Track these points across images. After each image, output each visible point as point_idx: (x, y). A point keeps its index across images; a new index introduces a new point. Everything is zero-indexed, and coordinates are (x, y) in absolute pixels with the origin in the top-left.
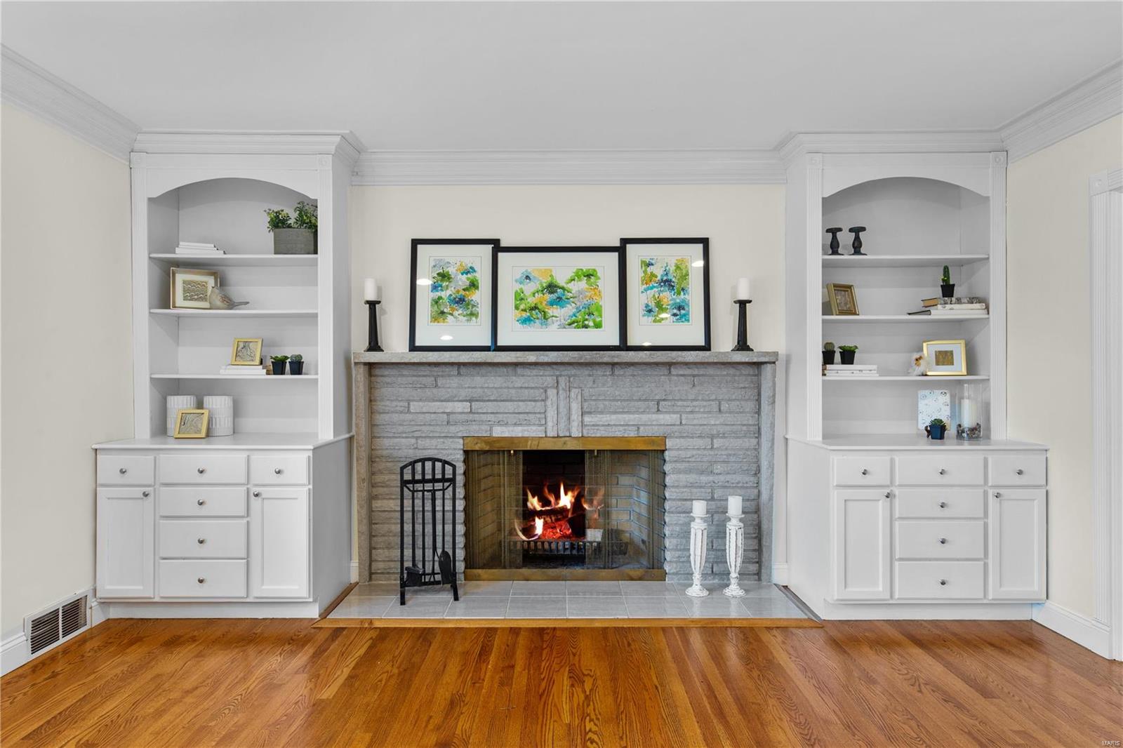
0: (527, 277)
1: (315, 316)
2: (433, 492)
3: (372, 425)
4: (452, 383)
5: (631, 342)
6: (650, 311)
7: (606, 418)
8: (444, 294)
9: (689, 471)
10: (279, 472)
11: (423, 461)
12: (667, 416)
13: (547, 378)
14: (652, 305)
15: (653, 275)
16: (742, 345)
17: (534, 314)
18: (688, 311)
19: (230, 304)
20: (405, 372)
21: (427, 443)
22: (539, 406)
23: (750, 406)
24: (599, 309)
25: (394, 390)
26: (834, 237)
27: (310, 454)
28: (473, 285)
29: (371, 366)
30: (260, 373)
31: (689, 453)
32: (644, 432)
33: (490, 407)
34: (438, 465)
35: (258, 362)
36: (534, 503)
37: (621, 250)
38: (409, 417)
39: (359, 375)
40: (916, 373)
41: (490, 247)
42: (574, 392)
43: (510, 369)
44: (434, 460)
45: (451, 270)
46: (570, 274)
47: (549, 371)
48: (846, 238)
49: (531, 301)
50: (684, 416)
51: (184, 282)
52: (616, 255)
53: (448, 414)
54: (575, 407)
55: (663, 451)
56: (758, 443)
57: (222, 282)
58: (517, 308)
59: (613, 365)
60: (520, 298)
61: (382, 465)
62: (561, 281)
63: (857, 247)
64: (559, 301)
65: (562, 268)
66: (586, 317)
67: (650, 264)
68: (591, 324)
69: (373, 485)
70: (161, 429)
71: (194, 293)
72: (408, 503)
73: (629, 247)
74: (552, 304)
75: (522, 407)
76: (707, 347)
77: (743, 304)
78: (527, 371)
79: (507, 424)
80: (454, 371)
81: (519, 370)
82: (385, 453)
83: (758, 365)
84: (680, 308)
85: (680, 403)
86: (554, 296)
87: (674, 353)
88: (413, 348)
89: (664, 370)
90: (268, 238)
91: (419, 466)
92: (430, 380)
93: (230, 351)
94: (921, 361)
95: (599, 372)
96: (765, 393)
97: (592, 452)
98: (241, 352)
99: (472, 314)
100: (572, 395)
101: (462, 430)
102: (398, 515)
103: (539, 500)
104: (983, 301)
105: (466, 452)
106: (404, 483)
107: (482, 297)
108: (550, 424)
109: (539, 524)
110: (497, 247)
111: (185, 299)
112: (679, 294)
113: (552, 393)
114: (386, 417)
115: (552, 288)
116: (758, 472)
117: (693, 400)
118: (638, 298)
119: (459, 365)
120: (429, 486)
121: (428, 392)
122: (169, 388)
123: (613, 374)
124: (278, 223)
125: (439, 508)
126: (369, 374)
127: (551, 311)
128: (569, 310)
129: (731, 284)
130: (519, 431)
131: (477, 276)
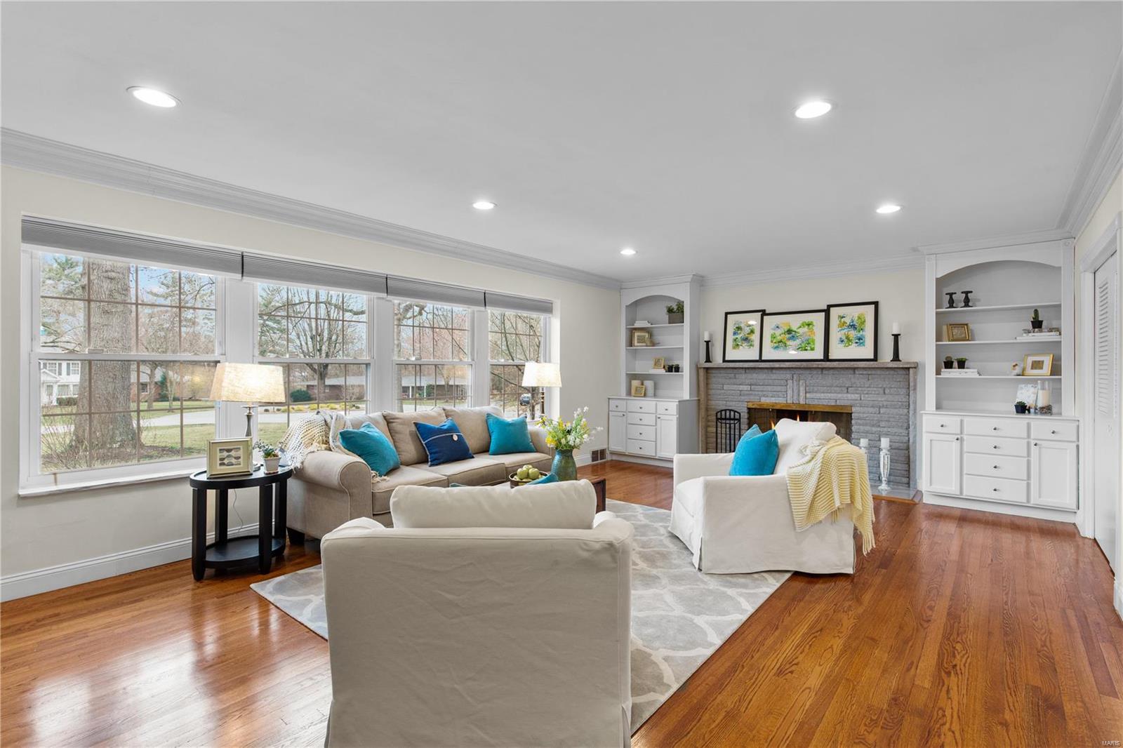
0: (778, 327)
1: (683, 348)
2: (730, 424)
3: (707, 395)
4: (743, 377)
5: (831, 357)
6: (842, 341)
7: (818, 395)
8: (739, 337)
9: (865, 425)
10: (666, 410)
11: (725, 410)
12: (852, 395)
13: (788, 375)
14: (844, 338)
15: (845, 323)
16: (896, 357)
17: (780, 344)
18: (864, 342)
19: (653, 344)
20: (722, 371)
21: (731, 403)
22: (783, 389)
23: (904, 391)
24: (813, 341)
25: (716, 379)
26: (951, 298)
27: (677, 403)
28: (752, 332)
29: (707, 369)
30: (663, 371)
31: (865, 415)
32: (838, 403)
33: (760, 388)
34: (732, 413)
35: (662, 367)
37: (827, 311)
38: (723, 391)
39: (702, 372)
40: (1013, 374)
41: (760, 313)
42: (801, 382)
43: (769, 371)
44: (730, 410)
45: (742, 325)
46: (798, 326)
47: (788, 371)
48: (959, 297)
49: (779, 338)
50: (862, 396)
51: (638, 336)
52: (823, 314)
53: (741, 391)
54: (802, 389)
55: (851, 414)
56: (908, 412)
57: (651, 335)
58: (772, 342)
59: (822, 369)
60: (773, 337)
61: (710, 413)
62: (794, 328)
63: (967, 302)
64: (793, 338)
65: (795, 322)
66: (807, 345)
67: (843, 317)
68: (809, 348)
69: (708, 421)
70: (629, 393)
71: (641, 340)
72: (719, 429)
73: (832, 309)
74: (789, 339)
75: (776, 388)
76: (875, 359)
77: (896, 336)
78: (778, 372)
79: (767, 396)
80: (742, 371)
81: (774, 371)
82: (713, 407)
83: (907, 369)
84: (860, 339)
85: (860, 389)
86: (790, 336)
87: (852, 363)
88: (724, 361)
89: (851, 372)
90: (667, 317)
91: (723, 413)
92: (733, 375)
93: (652, 363)
94: (1016, 367)
95: (813, 372)
96: (912, 384)
97: (812, 412)
98: (657, 364)
99: (751, 345)
100: (801, 384)
101: (746, 399)
102: (715, 434)
104: (1058, 330)
105: (749, 409)
106: (717, 419)
107: (755, 338)
108: (789, 397)
110: (764, 313)
111: (638, 342)
112: (859, 332)
113: (790, 382)
114: (713, 391)
115: (789, 331)
116: (908, 428)
117: (868, 387)
118: (835, 334)
119: (746, 368)
120: (728, 422)
121: (732, 381)
122: (632, 377)
123: (822, 373)
124: (670, 311)
125: (732, 432)
126: (706, 373)
127: (788, 343)
128: (798, 342)
129: (890, 326)
130: (773, 400)
131: (754, 327)
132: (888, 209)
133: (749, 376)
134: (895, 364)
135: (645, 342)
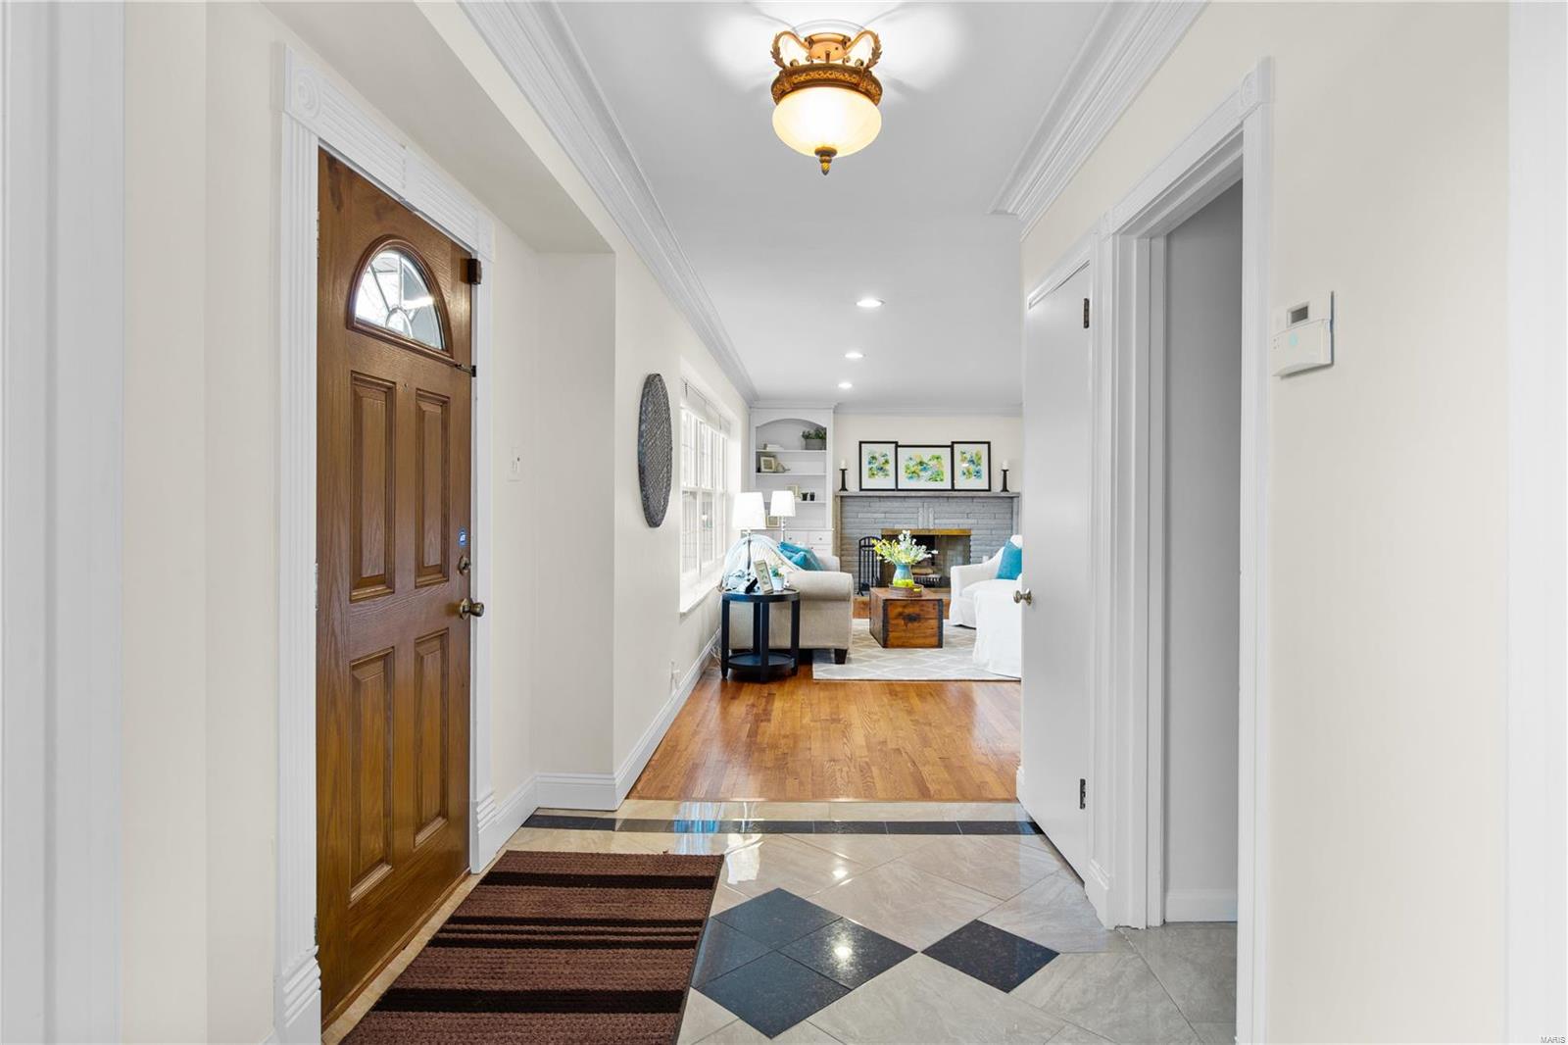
0: (911, 458)
1: (825, 476)
3: (842, 523)
4: (877, 505)
5: (956, 488)
6: (964, 474)
7: (945, 521)
8: (874, 466)
9: (980, 545)
10: (820, 539)
12: (972, 520)
13: (919, 503)
14: (965, 471)
15: (966, 458)
16: (1005, 489)
17: (913, 475)
18: (981, 474)
19: (784, 470)
20: (856, 500)
21: (864, 531)
22: (915, 516)
23: (1008, 516)
24: (942, 473)
25: (851, 508)
28: (887, 462)
29: (842, 497)
30: (799, 499)
31: (981, 537)
32: (961, 527)
33: (893, 516)
37: (952, 447)
38: (857, 520)
39: (838, 501)
41: (894, 445)
42: (931, 509)
43: (902, 499)
45: (877, 455)
46: (929, 458)
47: (919, 500)
49: (913, 469)
50: (979, 520)
51: (765, 461)
52: (949, 449)
53: (874, 519)
54: (931, 516)
55: (969, 536)
58: (906, 472)
59: (948, 497)
60: (907, 468)
62: (925, 460)
64: (925, 469)
65: (926, 455)
66: (937, 476)
67: (964, 453)
68: (939, 479)
69: (842, 550)
71: (767, 465)
73: (955, 445)
74: (921, 470)
75: (908, 516)
76: (989, 490)
77: (1005, 471)
78: (910, 500)
79: (901, 523)
80: (878, 499)
81: (906, 500)
83: (1012, 498)
84: (978, 472)
85: (977, 515)
86: (922, 467)
87: (974, 493)
88: (861, 490)
89: (970, 500)
90: (801, 443)
91: (867, 540)
92: (867, 503)
95: (941, 500)
96: (1014, 510)
97: (938, 536)
99: (887, 475)
100: (930, 511)
101: (882, 526)
106: (861, 547)
107: (891, 467)
108: (920, 523)
110: (897, 446)
112: (977, 466)
113: (921, 509)
114: (849, 520)
115: (921, 463)
117: (983, 513)
118: (959, 468)
119: (880, 497)
121: (866, 509)
123: (947, 501)
124: (806, 437)
126: (842, 499)
127: (921, 474)
128: (929, 473)
129: (1000, 462)
130: (906, 526)
131: (888, 458)
133: (882, 504)
134: (1004, 494)
135: (771, 468)
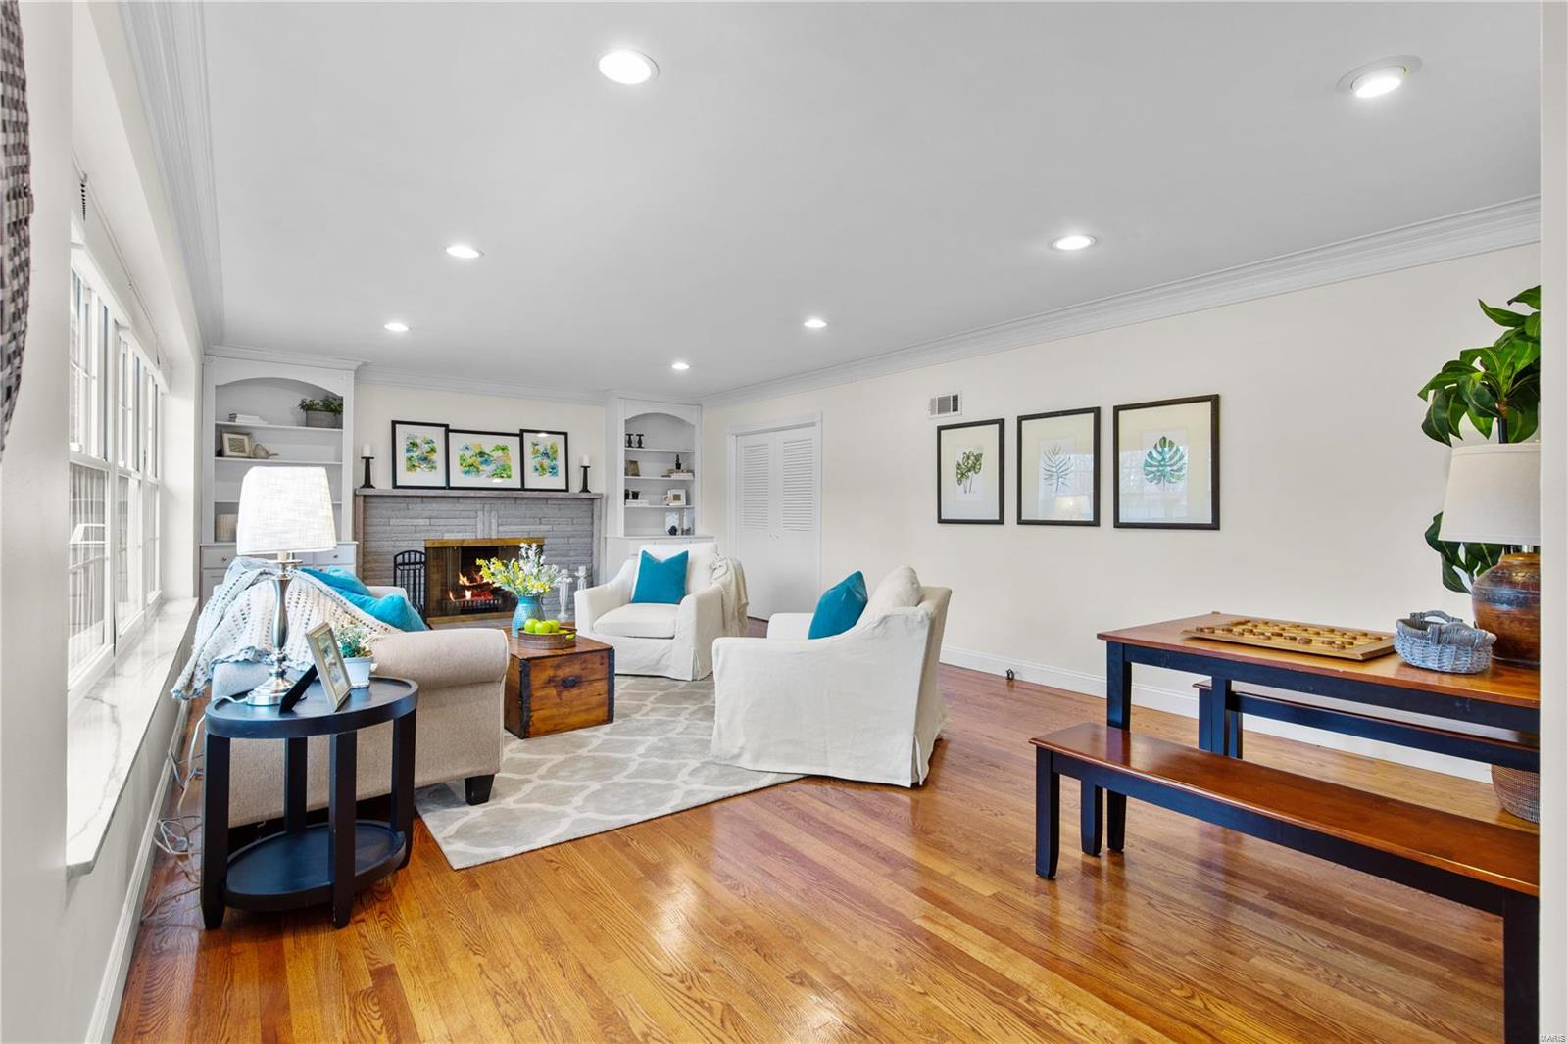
0: (467, 448)
1: (339, 466)
2: (415, 571)
3: (364, 533)
4: (418, 508)
5: (526, 487)
6: (537, 469)
7: (512, 528)
8: (415, 455)
9: (556, 556)
10: (336, 557)
11: (409, 552)
12: (546, 526)
13: (478, 505)
14: (538, 466)
15: (538, 450)
16: (585, 489)
17: (471, 469)
18: (557, 470)
19: (268, 455)
20: (387, 501)
21: (402, 543)
22: (472, 521)
23: (589, 520)
24: (509, 468)
25: (379, 512)
26: (630, 439)
28: (433, 450)
29: (365, 496)
31: (558, 546)
32: (532, 535)
33: (442, 522)
34: (413, 555)
36: (463, 580)
37: (521, 435)
38: (388, 528)
39: (358, 502)
40: (665, 504)
41: (443, 429)
42: (493, 513)
43: (455, 500)
45: (419, 441)
46: (493, 447)
47: (479, 501)
48: (635, 439)
49: (470, 461)
50: (555, 526)
51: (230, 439)
52: (518, 438)
53: (415, 526)
54: (493, 521)
55: (543, 545)
56: (592, 540)
57: (253, 440)
58: (461, 465)
59: (516, 498)
60: (462, 459)
62: (487, 451)
63: (640, 442)
64: (486, 462)
65: (488, 444)
66: (503, 471)
67: (536, 444)
68: (505, 475)
71: (235, 447)
73: (525, 434)
74: (482, 463)
75: (462, 521)
76: (567, 490)
77: (586, 468)
78: (465, 501)
79: (453, 532)
80: (419, 500)
81: (461, 501)
82: (373, 550)
83: (592, 499)
84: (553, 468)
85: (552, 519)
86: (483, 459)
87: (549, 493)
88: (395, 486)
89: (544, 502)
90: (299, 416)
91: (406, 556)
92: (404, 505)
94: (667, 499)
95: (507, 502)
96: (595, 514)
97: (502, 546)
99: (432, 468)
100: (492, 515)
101: (424, 535)
103: (468, 579)
104: (692, 472)
105: (426, 549)
106: (396, 566)
107: (439, 458)
108: (479, 531)
109: (468, 594)
110: (448, 430)
112: (552, 461)
113: (480, 514)
114: (375, 528)
115: (482, 454)
116: (592, 554)
117: (559, 517)
118: (530, 463)
119: (423, 497)
120: (412, 567)
121: (402, 513)
122: (219, 508)
123: (516, 503)
124: (307, 407)
125: (411, 579)
126: (366, 499)
127: (481, 468)
128: (492, 467)
129: (580, 455)
130: (460, 536)
131: (435, 445)
132: (680, 366)
133: (427, 506)
134: (584, 495)
135: (243, 451)
